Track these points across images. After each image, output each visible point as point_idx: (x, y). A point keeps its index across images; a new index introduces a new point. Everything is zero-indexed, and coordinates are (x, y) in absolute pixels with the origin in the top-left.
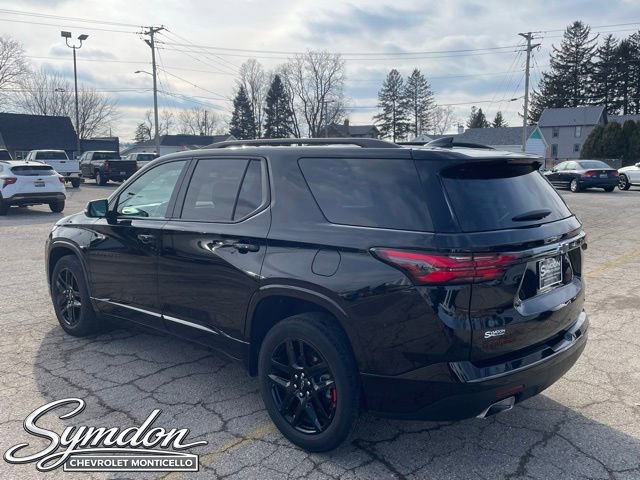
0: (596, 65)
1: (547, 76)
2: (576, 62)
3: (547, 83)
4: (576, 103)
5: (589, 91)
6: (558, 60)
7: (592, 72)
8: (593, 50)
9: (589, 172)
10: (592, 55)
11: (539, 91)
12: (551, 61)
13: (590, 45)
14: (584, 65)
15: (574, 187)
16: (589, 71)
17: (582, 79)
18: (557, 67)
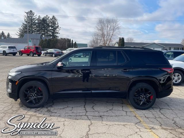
0: (36, 23)
1: (23, 24)
2: (32, 21)
3: (24, 26)
4: (32, 33)
5: (35, 30)
6: (26, 20)
7: (36, 25)
8: (36, 19)
9: (57, 52)
10: (36, 20)
11: (22, 28)
12: (25, 20)
13: (35, 17)
14: (34, 22)
15: (54, 56)
16: (35, 25)
17: (33, 26)
18: (26, 22)
